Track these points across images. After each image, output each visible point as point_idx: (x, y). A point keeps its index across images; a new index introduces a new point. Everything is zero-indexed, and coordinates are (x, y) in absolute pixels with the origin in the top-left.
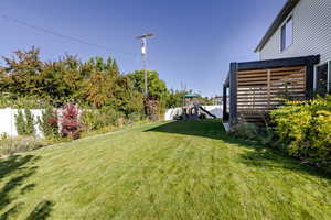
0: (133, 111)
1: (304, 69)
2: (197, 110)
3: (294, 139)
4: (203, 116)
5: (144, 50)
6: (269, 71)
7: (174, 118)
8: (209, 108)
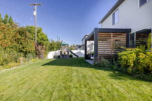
0: (29, 52)
1: (125, 34)
2: (68, 52)
3: (129, 66)
4: (71, 56)
5: (35, 13)
6: (112, 34)
7: (55, 57)
8: (74, 52)
